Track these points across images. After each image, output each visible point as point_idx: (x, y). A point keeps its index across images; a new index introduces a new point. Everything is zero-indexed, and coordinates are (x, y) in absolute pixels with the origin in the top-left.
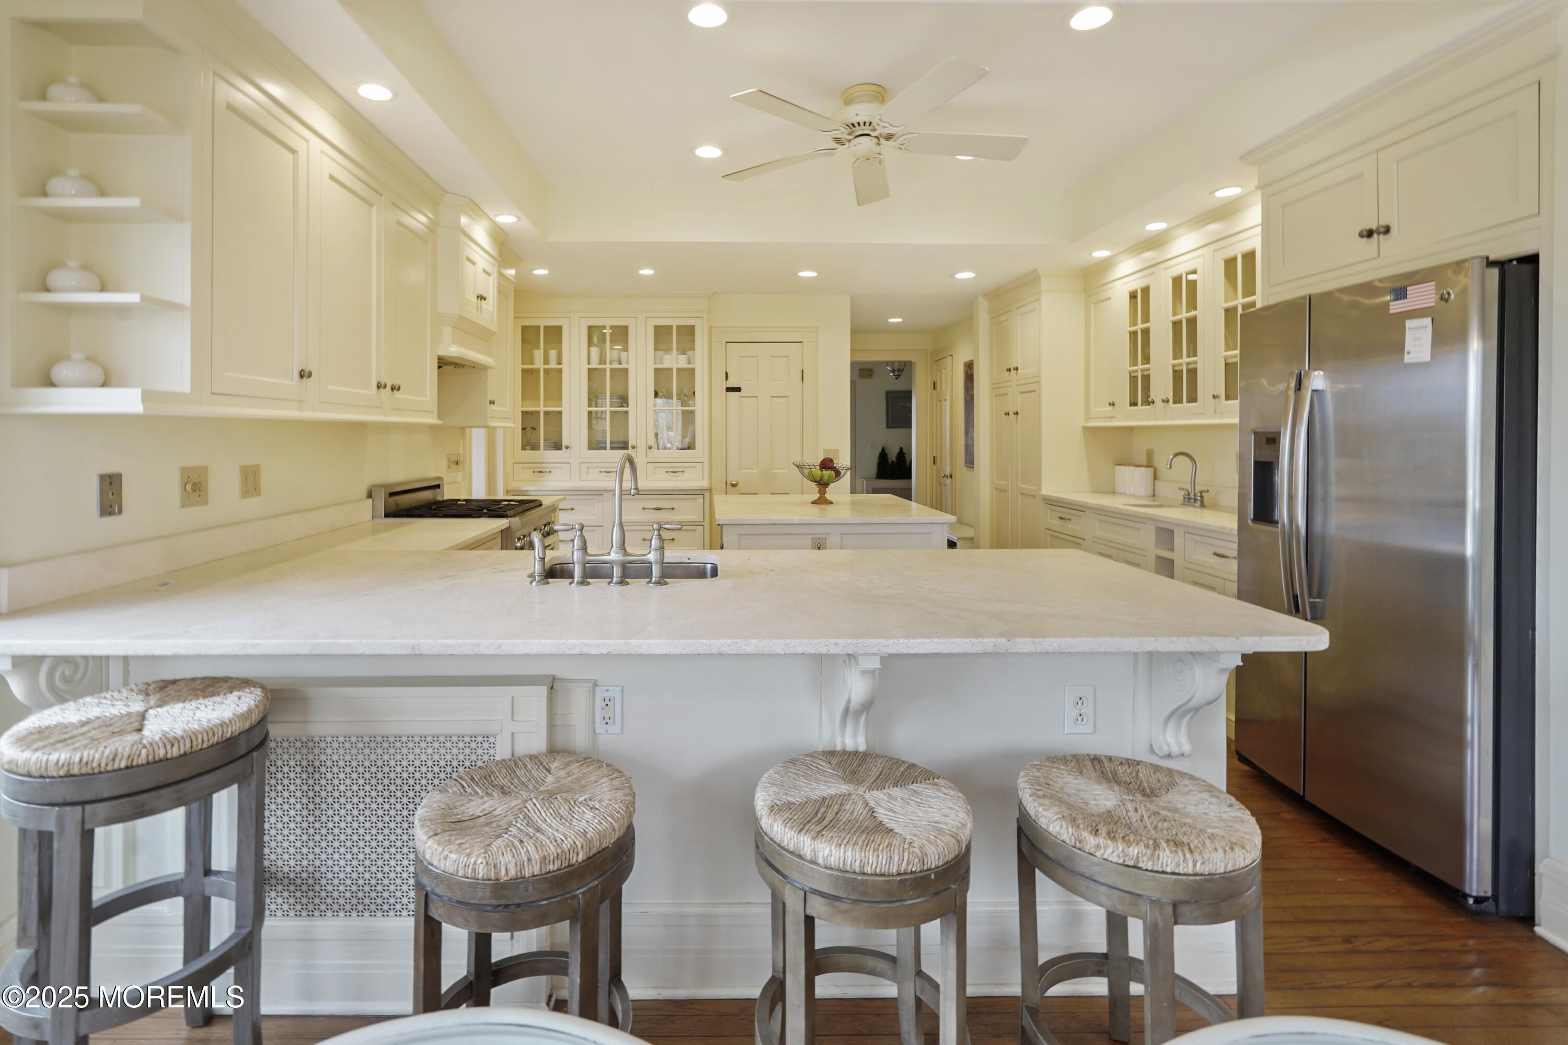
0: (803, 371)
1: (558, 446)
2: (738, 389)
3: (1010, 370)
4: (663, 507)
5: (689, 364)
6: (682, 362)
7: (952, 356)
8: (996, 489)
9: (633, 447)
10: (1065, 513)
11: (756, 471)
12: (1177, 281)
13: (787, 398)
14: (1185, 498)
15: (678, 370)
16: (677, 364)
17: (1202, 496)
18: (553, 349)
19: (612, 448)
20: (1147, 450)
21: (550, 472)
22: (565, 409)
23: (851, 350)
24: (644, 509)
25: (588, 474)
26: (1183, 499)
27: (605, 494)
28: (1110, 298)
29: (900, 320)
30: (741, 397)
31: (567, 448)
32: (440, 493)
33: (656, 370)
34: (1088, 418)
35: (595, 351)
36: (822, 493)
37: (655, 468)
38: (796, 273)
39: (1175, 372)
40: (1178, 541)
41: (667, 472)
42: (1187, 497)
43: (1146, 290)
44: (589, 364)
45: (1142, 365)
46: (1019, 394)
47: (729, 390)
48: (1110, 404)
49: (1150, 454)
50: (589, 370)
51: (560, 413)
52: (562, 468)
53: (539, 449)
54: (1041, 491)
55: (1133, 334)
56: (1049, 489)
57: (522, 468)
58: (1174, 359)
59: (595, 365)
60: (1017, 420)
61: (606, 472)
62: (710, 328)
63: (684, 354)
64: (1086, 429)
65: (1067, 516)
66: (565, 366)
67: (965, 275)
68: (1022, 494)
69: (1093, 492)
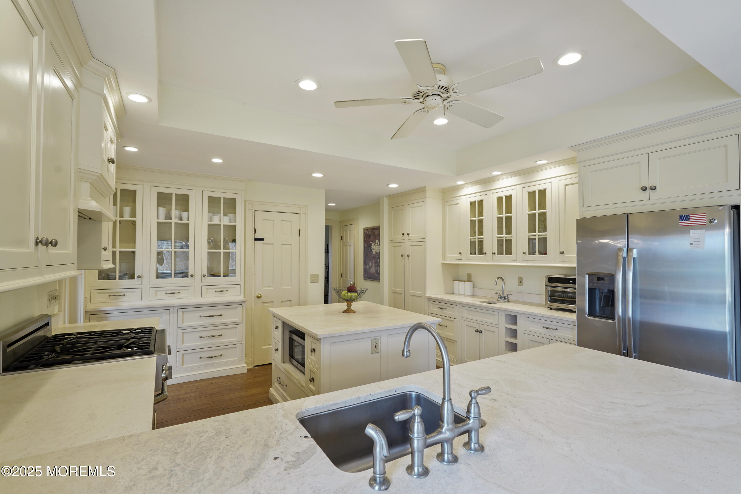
0: (300, 230)
1: (132, 276)
2: (262, 239)
3: (403, 234)
4: (215, 315)
5: (230, 222)
6: (226, 221)
7: (355, 224)
8: (393, 292)
9: (192, 276)
10: (443, 306)
11: (272, 288)
12: (500, 199)
13: (290, 245)
14: (499, 297)
15: (224, 225)
16: (223, 222)
17: (508, 297)
18: (127, 206)
19: (175, 277)
20: (468, 274)
21: (124, 295)
22: (138, 250)
23: (325, 219)
24: (201, 317)
25: (156, 296)
26: (498, 298)
27: (171, 309)
28: (458, 204)
29: (334, 205)
30: (263, 244)
31: (139, 277)
32: (48, 330)
33: (209, 225)
34: (444, 259)
35: (162, 211)
36: (349, 306)
37: (207, 289)
38: (311, 174)
39: (498, 241)
40: (520, 321)
41: (216, 291)
42: (500, 297)
43: (481, 203)
44: (158, 219)
45: (478, 236)
46: (410, 246)
47: (256, 239)
48: (459, 253)
49: (469, 276)
50: (158, 223)
51: (134, 253)
52: (135, 292)
53: (115, 279)
54: (426, 295)
55: (473, 222)
56: (430, 293)
57: (99, 293)
58: (498, 234)
59: (162, 219)
60: (408, 259)
61: (171, 293)
62: (245, 201)
63: (226, 216)
64: (444, 265)
65: (444, 307)
66: (138, 219)
67: (393, 186)
68: (411, 295)
69: (445, 294)
